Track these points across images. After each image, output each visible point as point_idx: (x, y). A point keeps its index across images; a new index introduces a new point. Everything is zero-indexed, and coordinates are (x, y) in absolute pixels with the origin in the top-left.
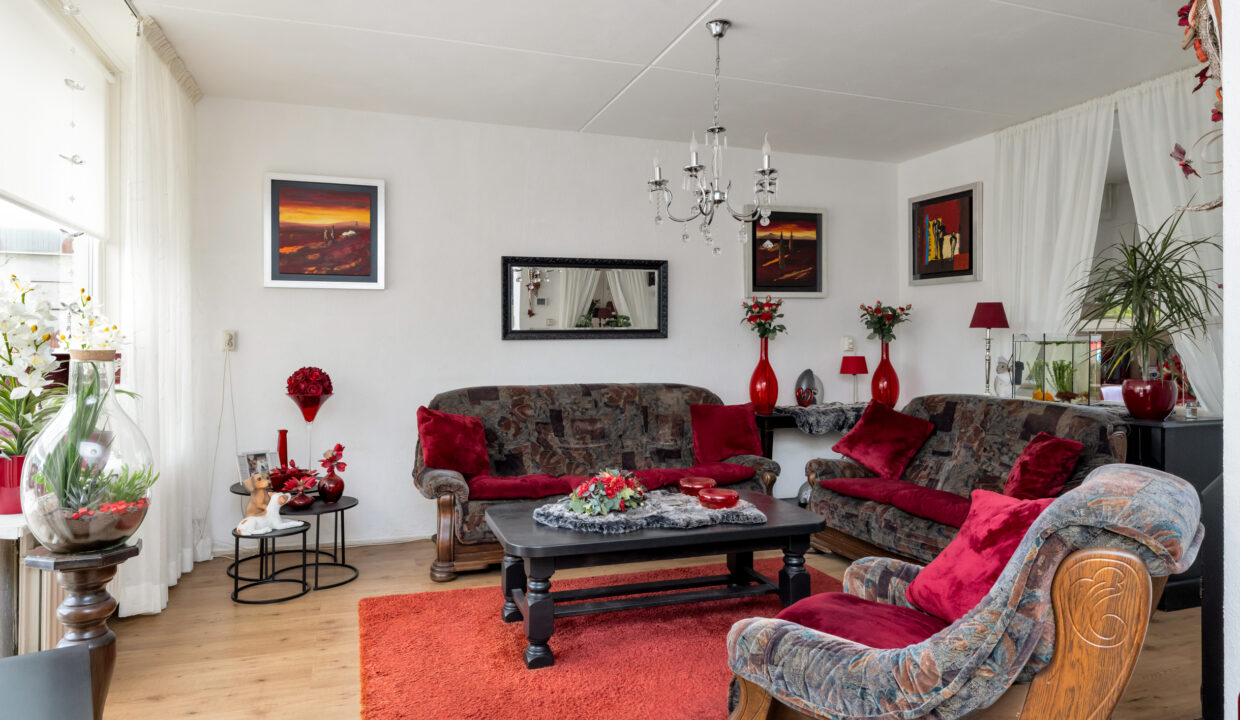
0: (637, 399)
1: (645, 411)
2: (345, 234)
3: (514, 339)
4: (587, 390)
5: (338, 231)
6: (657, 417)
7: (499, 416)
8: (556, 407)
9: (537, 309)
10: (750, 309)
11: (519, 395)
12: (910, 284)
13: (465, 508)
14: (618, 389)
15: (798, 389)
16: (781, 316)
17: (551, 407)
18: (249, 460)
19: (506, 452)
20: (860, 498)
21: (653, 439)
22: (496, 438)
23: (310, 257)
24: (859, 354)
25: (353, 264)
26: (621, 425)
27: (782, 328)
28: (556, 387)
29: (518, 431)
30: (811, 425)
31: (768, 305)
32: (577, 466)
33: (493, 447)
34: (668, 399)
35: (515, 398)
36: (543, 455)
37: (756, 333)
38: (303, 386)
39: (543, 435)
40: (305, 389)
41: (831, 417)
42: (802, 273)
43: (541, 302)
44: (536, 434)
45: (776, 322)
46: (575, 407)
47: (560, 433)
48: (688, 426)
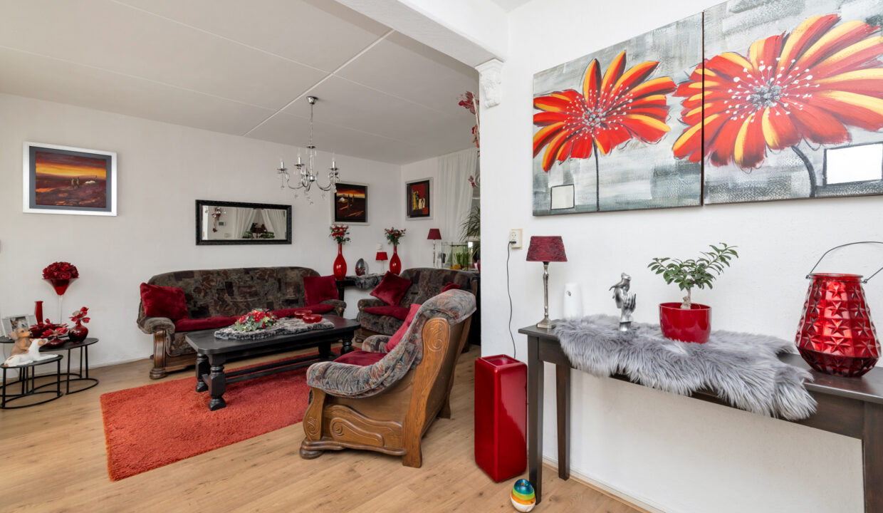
0: (275, 275)
1: (279, 281)
2: (87, 182)
3: (203, 244)
4: (247, 271)
5: (82, 181)
6: (286, 283)
7: (193, 287)
8: (229, 280)
9: (219, 228)
10: (333, 230)
11: (207, 275)
12: (406, 220)
13: (173, 337)
14: (264, 271)
15: (357, 268)
16: (348, 233)
17: (226, 280)
18: (11, 321)
19: (199, 306)
20: (379, 315)
21: (284, 295)
22: (193, 299)
23: (61, 195)
24: (384, 251)
25: (94, 201)
26: (266, 288)
27: (348, 239)
28: (229, 270)
29: (206, 294)
30: (362, 284)
31: (342, 228)
32: (242, 310)
33: (190, 304)
34: (292, 274)
35: (204, 276)
36: (221, 307)
37: (336, 242)
38: (56, 274)
39: (221, 296)
40: (58, 275)
41: (371, 280)
42: (359, 214)
43: (221, 224)
44: (217, 295)
45: (346, 236)
46: (240, 280)
47: (231, 294)
48: (302, 288)
